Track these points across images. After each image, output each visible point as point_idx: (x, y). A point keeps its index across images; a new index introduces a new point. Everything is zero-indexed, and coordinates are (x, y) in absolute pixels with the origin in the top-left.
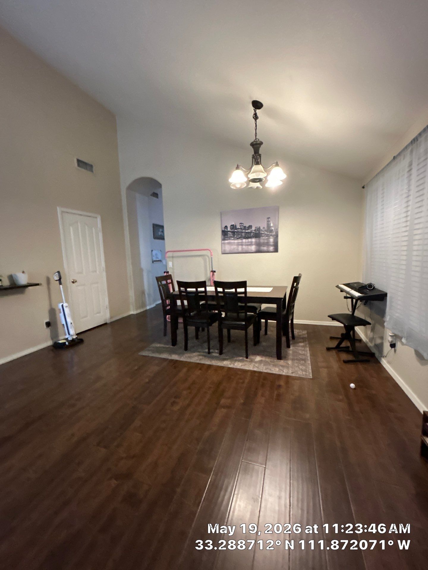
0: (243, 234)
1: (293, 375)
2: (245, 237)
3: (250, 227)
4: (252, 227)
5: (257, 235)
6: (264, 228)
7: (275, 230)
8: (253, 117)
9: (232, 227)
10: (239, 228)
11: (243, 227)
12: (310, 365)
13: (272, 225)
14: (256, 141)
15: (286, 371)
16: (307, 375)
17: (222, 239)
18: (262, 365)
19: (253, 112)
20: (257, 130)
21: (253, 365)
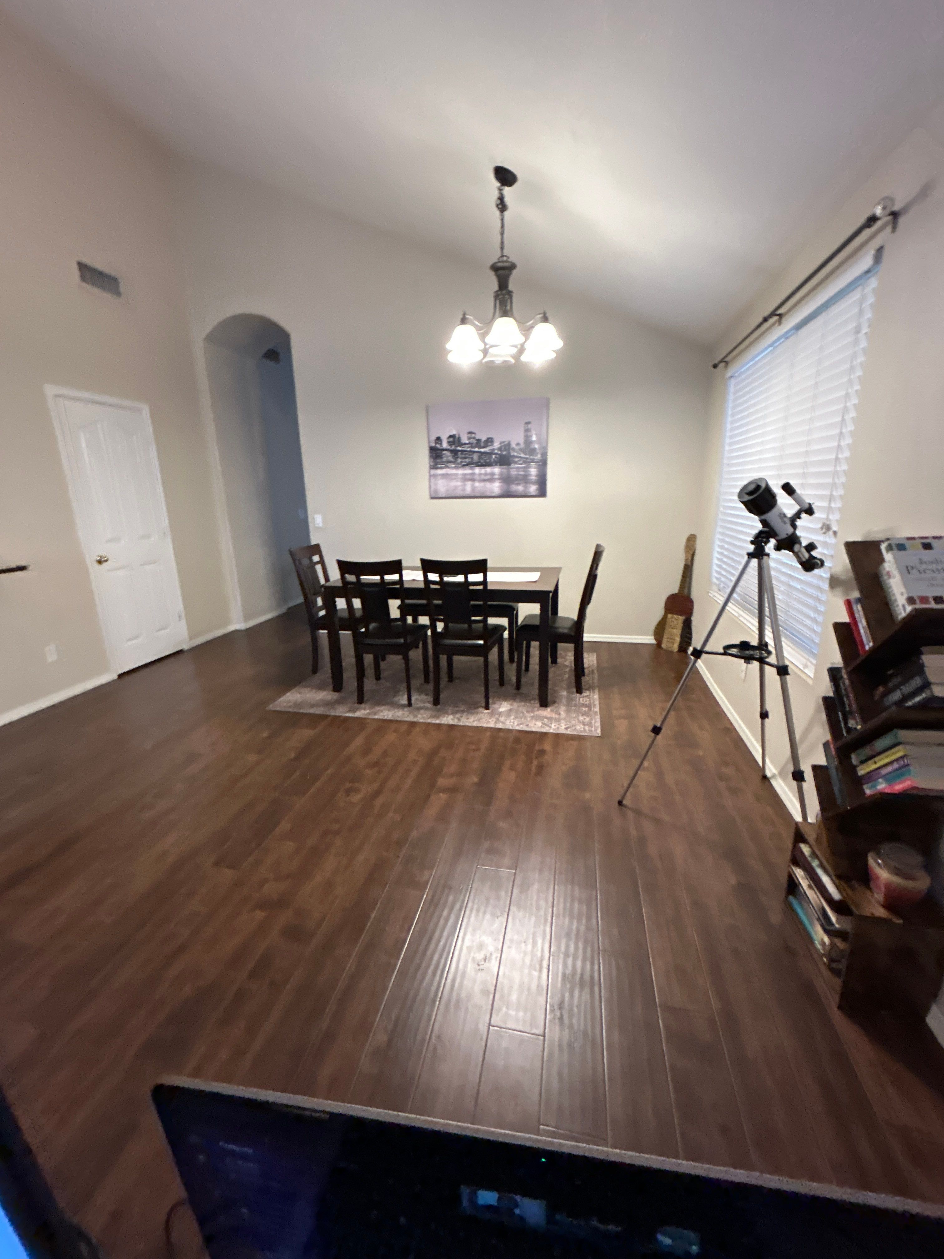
0: (475, 457)
1: (569, 732)
2: (479, 464)
3: (490, 441)
4: (495, 440)
5: (504, 460)
6: (518, 444)
7: (540, 448)
8: (497, 206)
9: (451, 439)
10: (465, 444)
11: (476, 441)
12: (598, 714)
13: (534, 438)
14: (503, 262)
15: (555, 726)
16: (592, 731)
17: (430, 465)
18: (513, 717)
19: (496, 194)
20: (505, 235)
21: (494, 719)
